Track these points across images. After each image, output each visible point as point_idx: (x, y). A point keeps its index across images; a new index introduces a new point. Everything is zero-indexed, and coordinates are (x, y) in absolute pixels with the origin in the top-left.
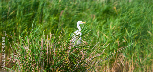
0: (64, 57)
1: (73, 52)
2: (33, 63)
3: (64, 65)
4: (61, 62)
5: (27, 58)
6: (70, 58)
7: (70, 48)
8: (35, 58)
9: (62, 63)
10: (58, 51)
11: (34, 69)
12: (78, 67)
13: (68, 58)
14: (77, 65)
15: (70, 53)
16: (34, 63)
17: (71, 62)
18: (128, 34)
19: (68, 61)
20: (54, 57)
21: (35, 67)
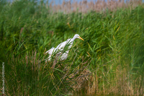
0: (49, 73)
1: (57, 67)
2: (18, 80)
3: (49, 81)
4: (46, 77)
5: (12, 75)
6: (54, 73)
7: (55, 64)
8: (20, 74)
9: (47, 79)
10: (43, 67)
11: (20, 85)
12: (63, 82)
13: (53, 74)
14: (61, 80)
15: (55, 69)
16: (20, 80)
17: (55, 78)
18: (91, 49)
19: (53, 77)
20: (39, 73)
21: (21, 83)
